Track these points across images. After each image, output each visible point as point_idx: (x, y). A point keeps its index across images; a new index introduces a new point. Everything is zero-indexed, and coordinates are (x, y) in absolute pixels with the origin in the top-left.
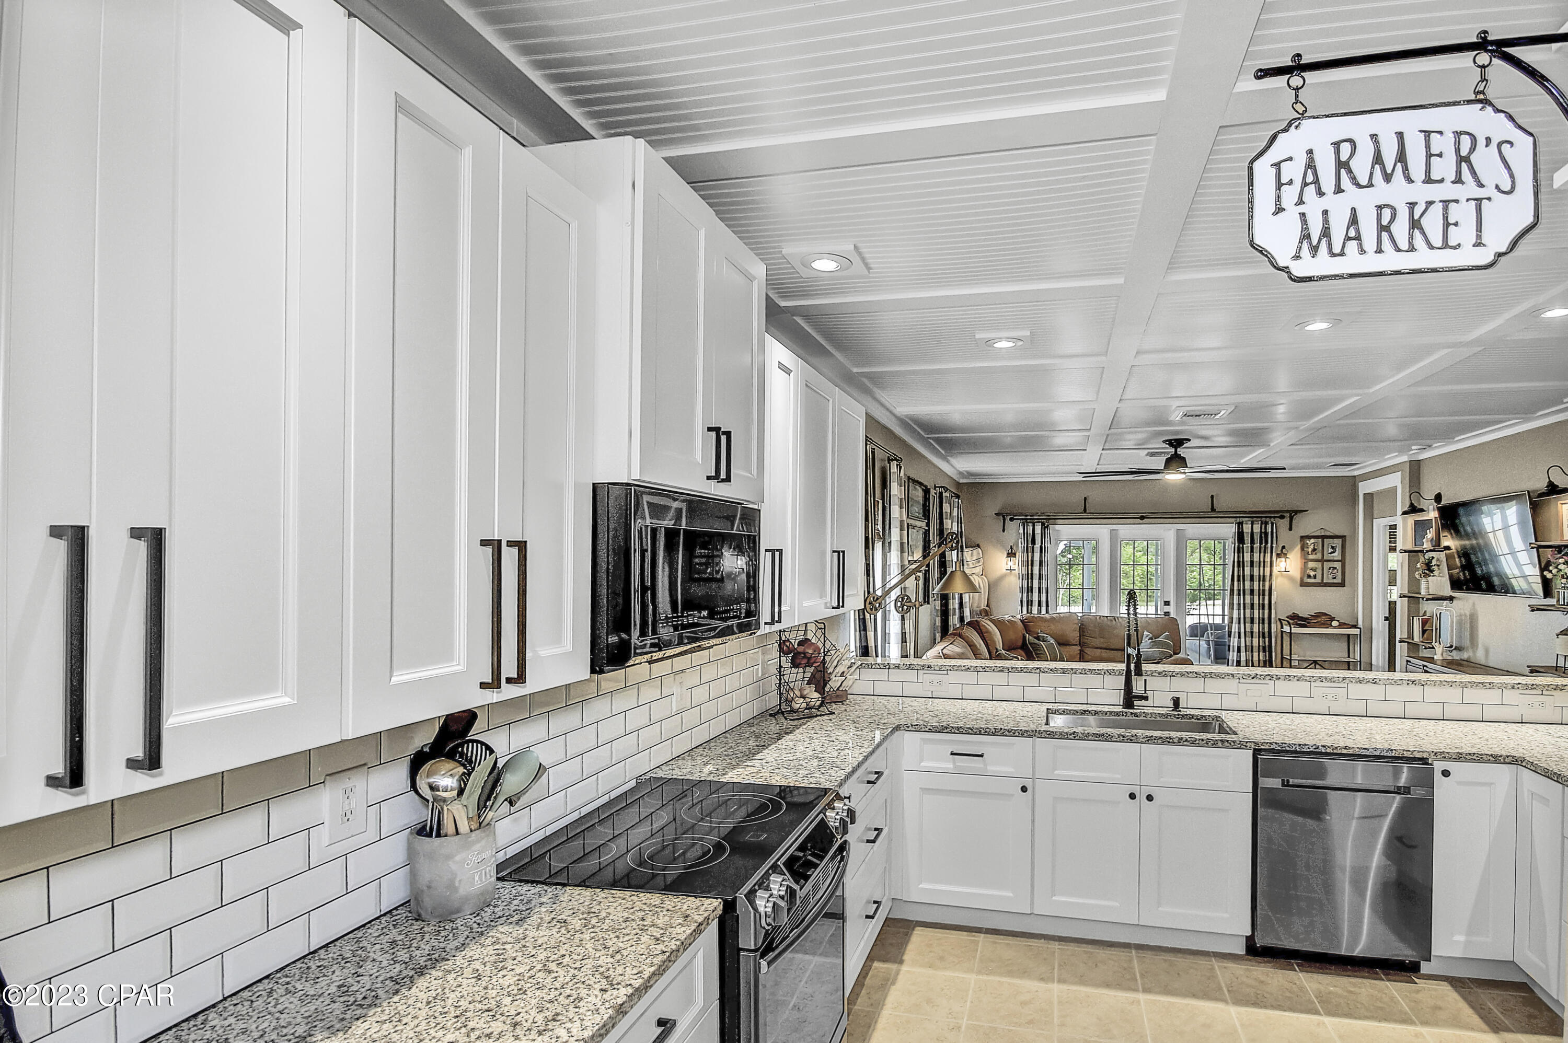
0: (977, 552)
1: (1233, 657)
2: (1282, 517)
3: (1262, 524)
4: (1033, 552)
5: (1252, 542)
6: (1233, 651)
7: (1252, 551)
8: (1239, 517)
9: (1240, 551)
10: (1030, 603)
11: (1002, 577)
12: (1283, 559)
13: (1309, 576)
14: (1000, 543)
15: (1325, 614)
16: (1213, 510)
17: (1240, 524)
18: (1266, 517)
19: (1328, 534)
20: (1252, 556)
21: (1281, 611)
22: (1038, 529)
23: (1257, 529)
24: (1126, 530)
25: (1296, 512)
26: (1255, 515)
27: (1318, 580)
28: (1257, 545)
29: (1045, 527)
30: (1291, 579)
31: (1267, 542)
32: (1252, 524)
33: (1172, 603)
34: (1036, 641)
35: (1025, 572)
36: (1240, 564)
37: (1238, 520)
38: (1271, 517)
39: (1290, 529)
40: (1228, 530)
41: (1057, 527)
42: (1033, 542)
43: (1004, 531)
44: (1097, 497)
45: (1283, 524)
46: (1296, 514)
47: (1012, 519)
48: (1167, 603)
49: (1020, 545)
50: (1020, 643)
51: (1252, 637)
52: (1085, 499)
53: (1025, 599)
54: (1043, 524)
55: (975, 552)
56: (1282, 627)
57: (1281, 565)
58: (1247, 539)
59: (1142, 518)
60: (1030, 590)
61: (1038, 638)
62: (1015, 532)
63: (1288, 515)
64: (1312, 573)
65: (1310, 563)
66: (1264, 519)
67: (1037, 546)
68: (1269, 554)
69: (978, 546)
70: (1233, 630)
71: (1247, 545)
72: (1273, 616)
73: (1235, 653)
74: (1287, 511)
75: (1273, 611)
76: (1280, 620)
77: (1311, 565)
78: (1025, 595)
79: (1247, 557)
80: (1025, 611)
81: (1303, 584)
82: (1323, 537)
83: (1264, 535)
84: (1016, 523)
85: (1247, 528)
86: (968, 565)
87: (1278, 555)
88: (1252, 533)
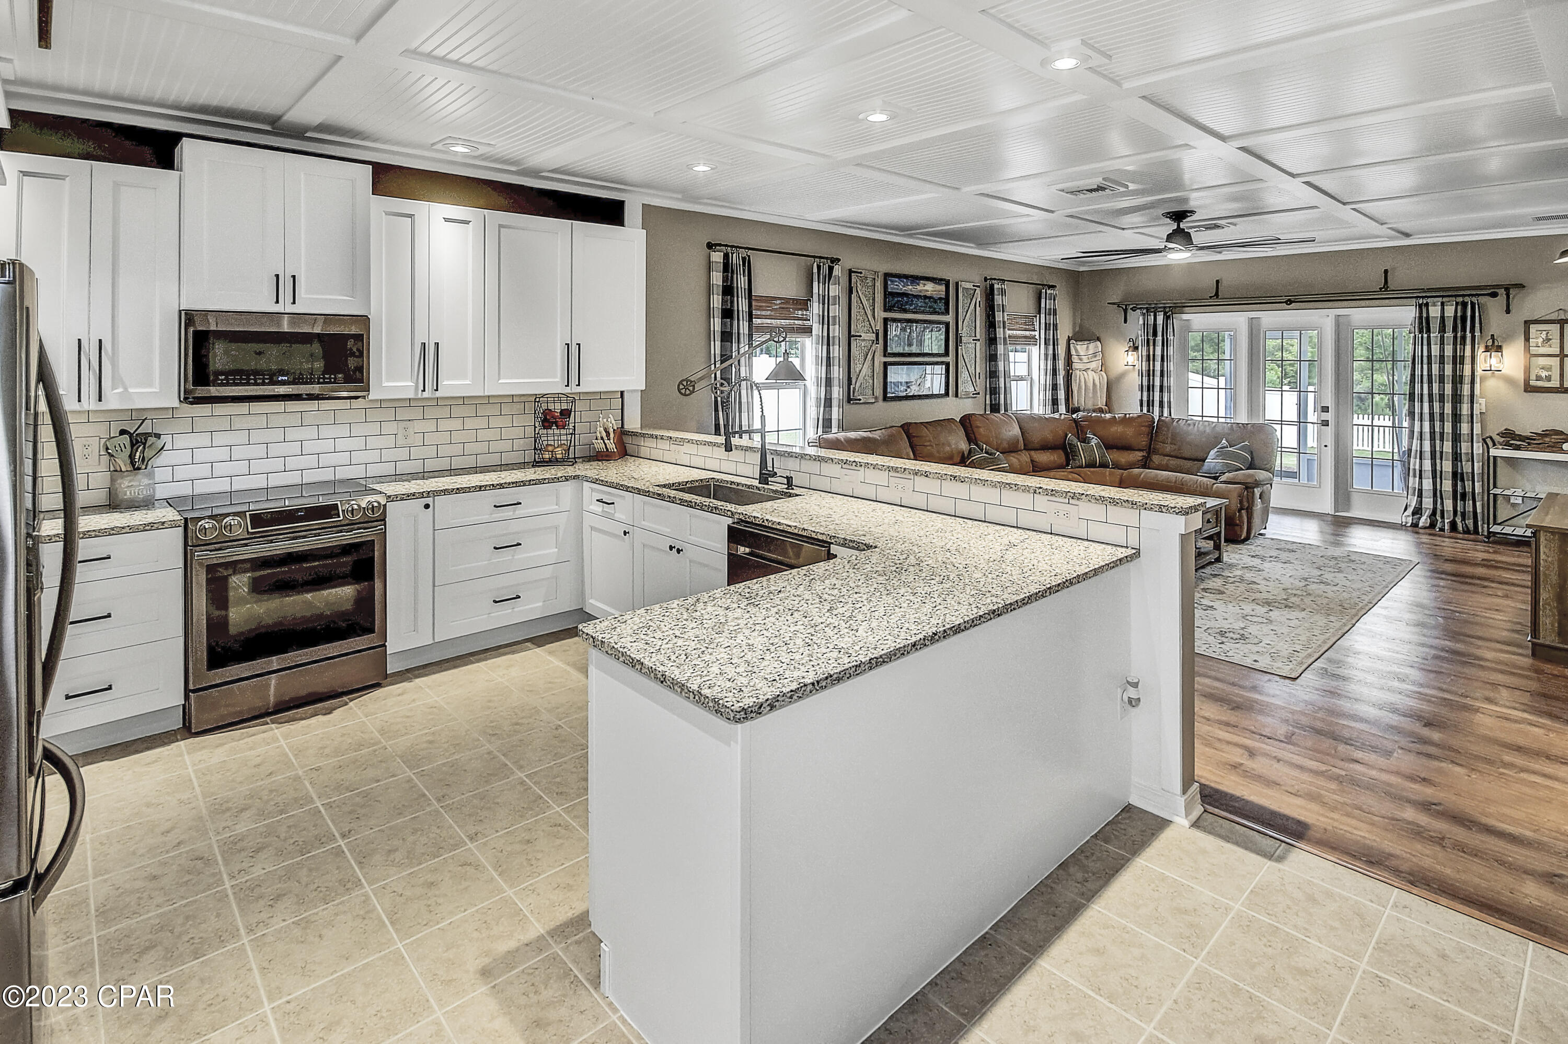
0: (1094, 347)
1: (1414, 483)
2: (1492, 296)
3: (1457, 304)
4: (1154, 345)
5: (1443, 329)
6: (1415, 476)
7: (1442, 343)
8: (1423, 297)
9: (1423, 342)
10: (1150, 403)
11: (1122, 376)
12: (1495, 354)
13: (1537, 379)
14: (1119, 335)
16: (1386, 288)
17: (1424, 307)
18: (1464, 296)
21: (1492, 427)
22: (1160, 318)
23: (1450, 311)
24: (1270, 318)
26: (1445, 293)
28: (1449, 335)
30: (1508, 382)
31: (1464, 330)
32: (1443, 304)
35: (1145, 369)
36: (1425, 360)
37: (1421, 301)
38: (1472, 296)
39: (1507, 311)
40: (1407, 314)
41: (1185, 317)
42: (1155, 334)
43: (1125, 321)
44: (1229, 279)
45: (1493, 304)
46: (1518, 289)
47: (1134, 309)
48: (1325, 409)
49: (1141, 338)
52: (1218, 282)
53: (1145, 399)
54: (1165, 313)
57: (1491, 362)
58: (1435, 326)
59: (1289, 302)
60: (1150, 388)
62: (1137, 322)
63: (1501, 291)
64: (1544, 374)
65: (1540, 359)
66: (1460, 299)
67: (1159, 338)
68: (1470, 347)
69: (1098, 339)
70: (1414, 448)
71: (1435, 335)
72: (1477, 431)
73: (1418, 479)
74: (1498, 286)
75: (1477, 425)
76: (1487, 438)
77: (1541, 361)
78: (1145, 394)
79: (1436, 352)
80: (1145, 411)
81: (1531, 390)
82: (1562, 322)
83: (1460, 321)
84: (1138, 313)
85: (1435, 311)
87: (1485, 349)
88: (1443, 318)
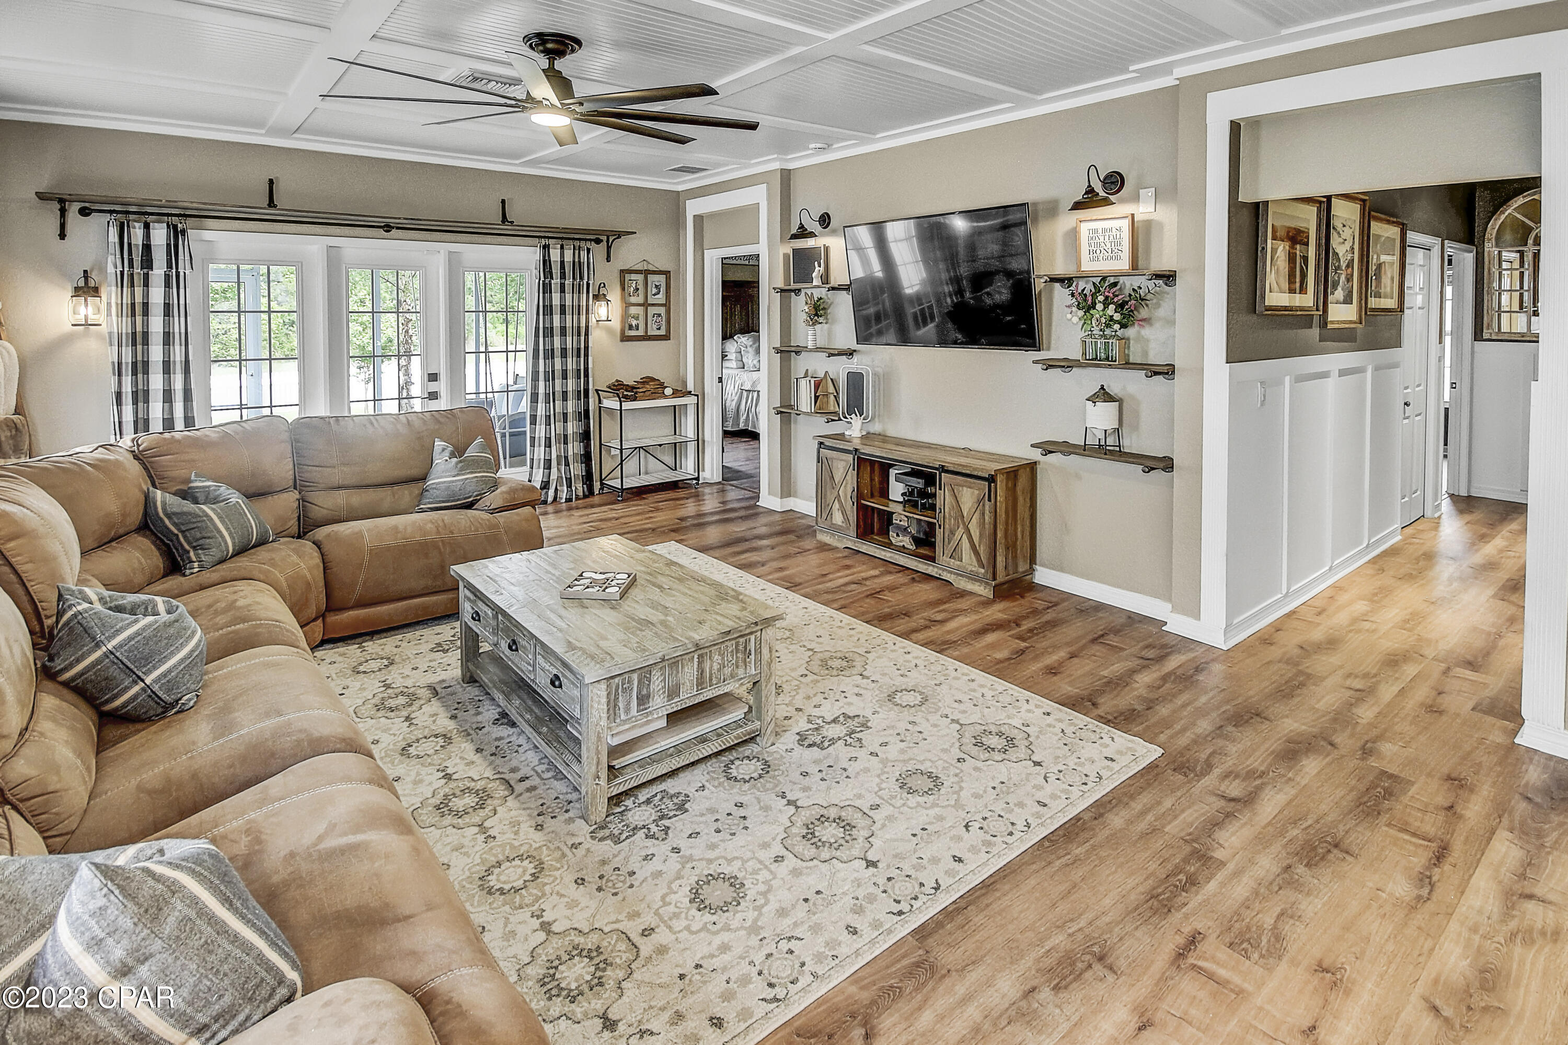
1: (539, 455)
2: (598, 241)
3: (574, 249)
5: (563, 276)
6: (540, 446)
7: (563, 291)
8: (545, 237)
9: (546, 289)
12: (604, 303)
13: (631, 328)
15: (653, 379)
16: (505, 223)
17: (546, 247)
18: (580, 239)
19: (651, 268)
20: (563, 299)
21: (600, 379)
22: (160, 235)
23: (569, 256)
24: (355, 247)
25: (619, 235)
26: (567, 236)
27: (641, 332)
28: (568, 282)
29: (176, 232)
30: (610, 331)
31: (581, 278)
32: (562, 247)
33: (443, 377)
35: (125, 330)
36: (548, 310)
37: (543, 242)
38: (586, 240)
39: (608, 259)
40: (532, 255)
41: (208, 235)
45: (599, 251)
46: (619, 237)
47: (84, 211)
48: (434, 378)
49: (111, 269)
51: (565, 421)
56: (600, 402)
57: (601, 310)
58: (556, 270)
59: (388, 228)
63: (605, 238)
64: (634, 323)
65: (632, 308)
66: (577, 243)
67: (158, 272)
68: (585, 295)
70: (539, 413)
71: (556, 282)
72: (591, 387)
73: (542, 448)
74: (602, 232)
75: (591, 379)
76: (597, 391)
77: (633, 310)
79: (556, 301)
81: (625, 338)
82: (647, 273)
83: (577, 266)
85: (555, 255)
87: (596, 297)
88: (562, 262)
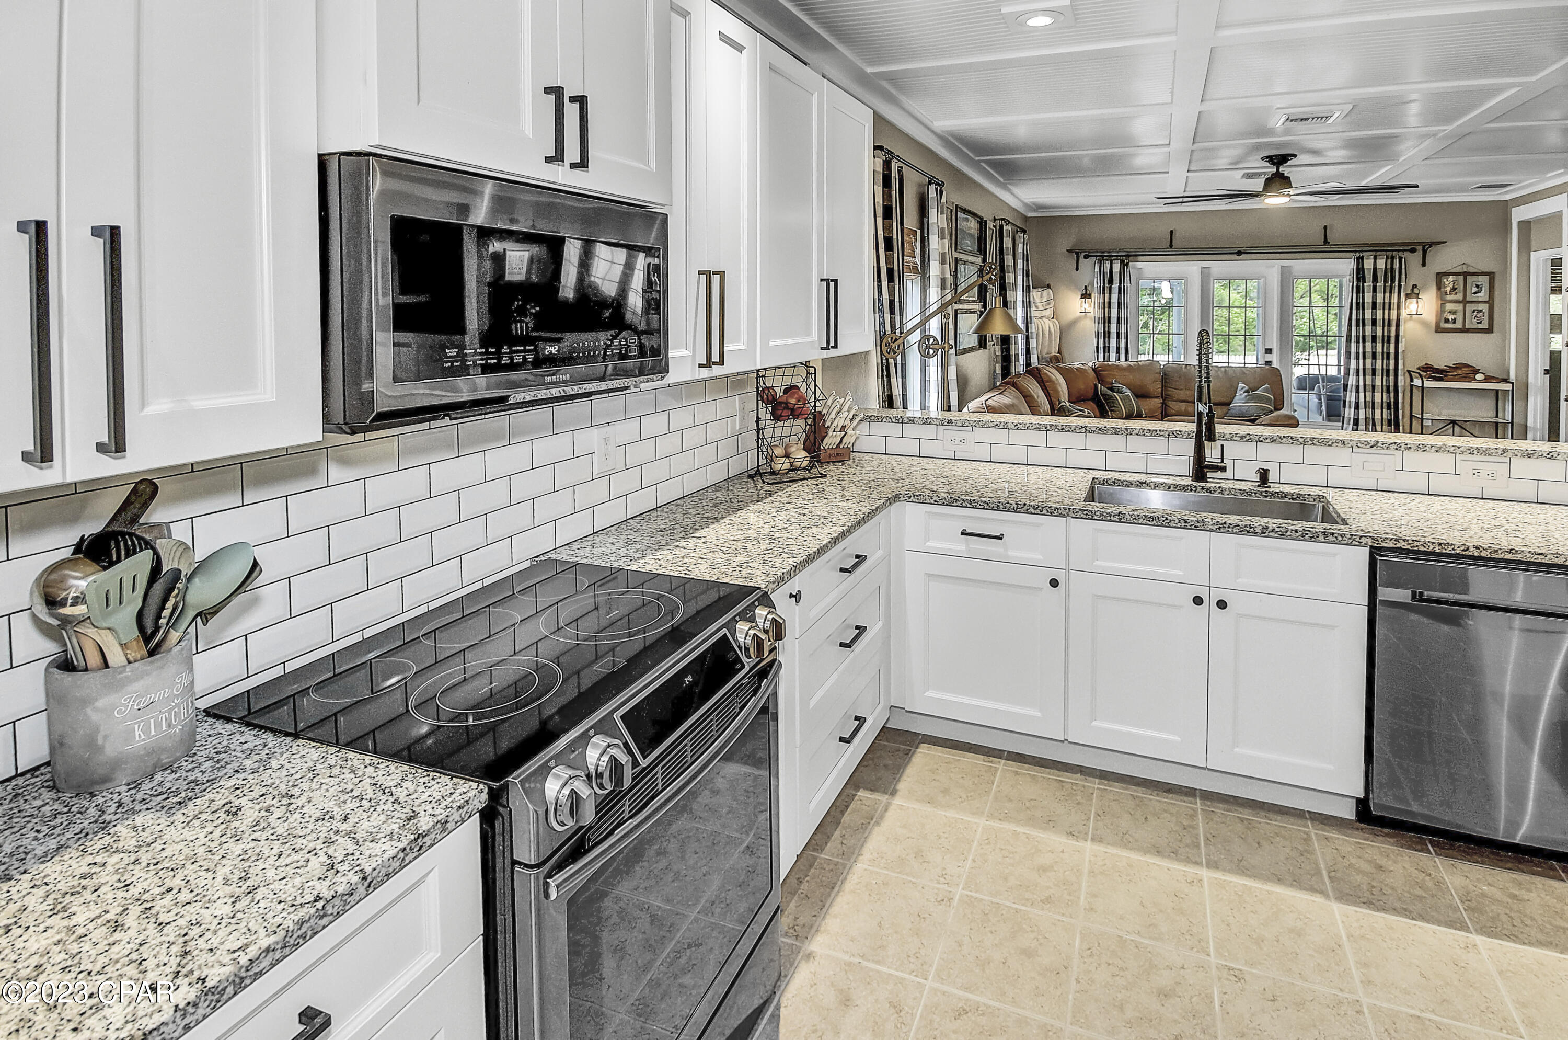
0: (1047, 293)
1: (1349, 414)
2: (1413, 251)
3: (1387, 258)
4: (1110, 293)
5: (1375, 279)
6: (1350, 407)
7: (1375, 290)
8: (1359, 251)
9: (1359, 290)
10: (1107, 350)
11: (1074, 322)
12: (1415, 300)
13: (1447, 321)
14: (1072, 283)
15: (1468, 366)
16: (1326, 242)
17: (1360, 260)
18: (1393, 251)
19: (1472, 270)
20: (1374, 297)
21: (1410, 361)
22: (1117, 267)
23: (1381, 264)
24: (1218, 267)
25: (1431, 244)
26: (1378, 249)
27: (1459, 325)
28: (1380, 285)
29: (1124, 265)
30: (1424, 324)
31: (1393, 281)
32: (1375, 258)
33: (1275, 351)
34: (1109, 392)
35: (1101, 315)
36: (1360, 306)
37: (1358, 254)
38: (1398, 251)
39: (1424, 265)
40: (1346, 266)
41: (1139, 265)
42: (1111, 281)
43: (1077, 269)
44: (1184, 230)
45: (1414, 260)
46: (1431, 246)
47: (1086, 257)
48: (1268, 351)
49: (1095, 285)
50: (1091, 393)
51: (1373, 391)
52: (1172, 232)
53: (1101, 345)
54: (1122, 261)
55: (1045, 293)
56: (1412, 380)
57: (1411, 307)
58: (1369, 277)
59: (1239, 253)
60: (1107, 335)
61: (1112, 389)
62: (1090, 270)
63: (1421, 248)
64: (1451, 317)
65: (1448, 305)
66: (1389, 254)
67: (1115, 286)
68: (1396, 295)
69: (1049, 286)
70: (1350, 383)
71: (1369, 284)
72: (1400, 367)
73: (1353, 410)
74: (1419, 243)
75: (1400, 362)
76: (1409, 372)
77: (1449, 307)
78: (1101, 341)
79: (1368, 298)
80: (1101, 359)
81: (1439, 330)
82: (1466, 274)
83: (1389, 272)
84: (1092, 260)
85: (1368, 264)
86: (1037, 307)
87: (1408, 296)
88: (1375, 269)
